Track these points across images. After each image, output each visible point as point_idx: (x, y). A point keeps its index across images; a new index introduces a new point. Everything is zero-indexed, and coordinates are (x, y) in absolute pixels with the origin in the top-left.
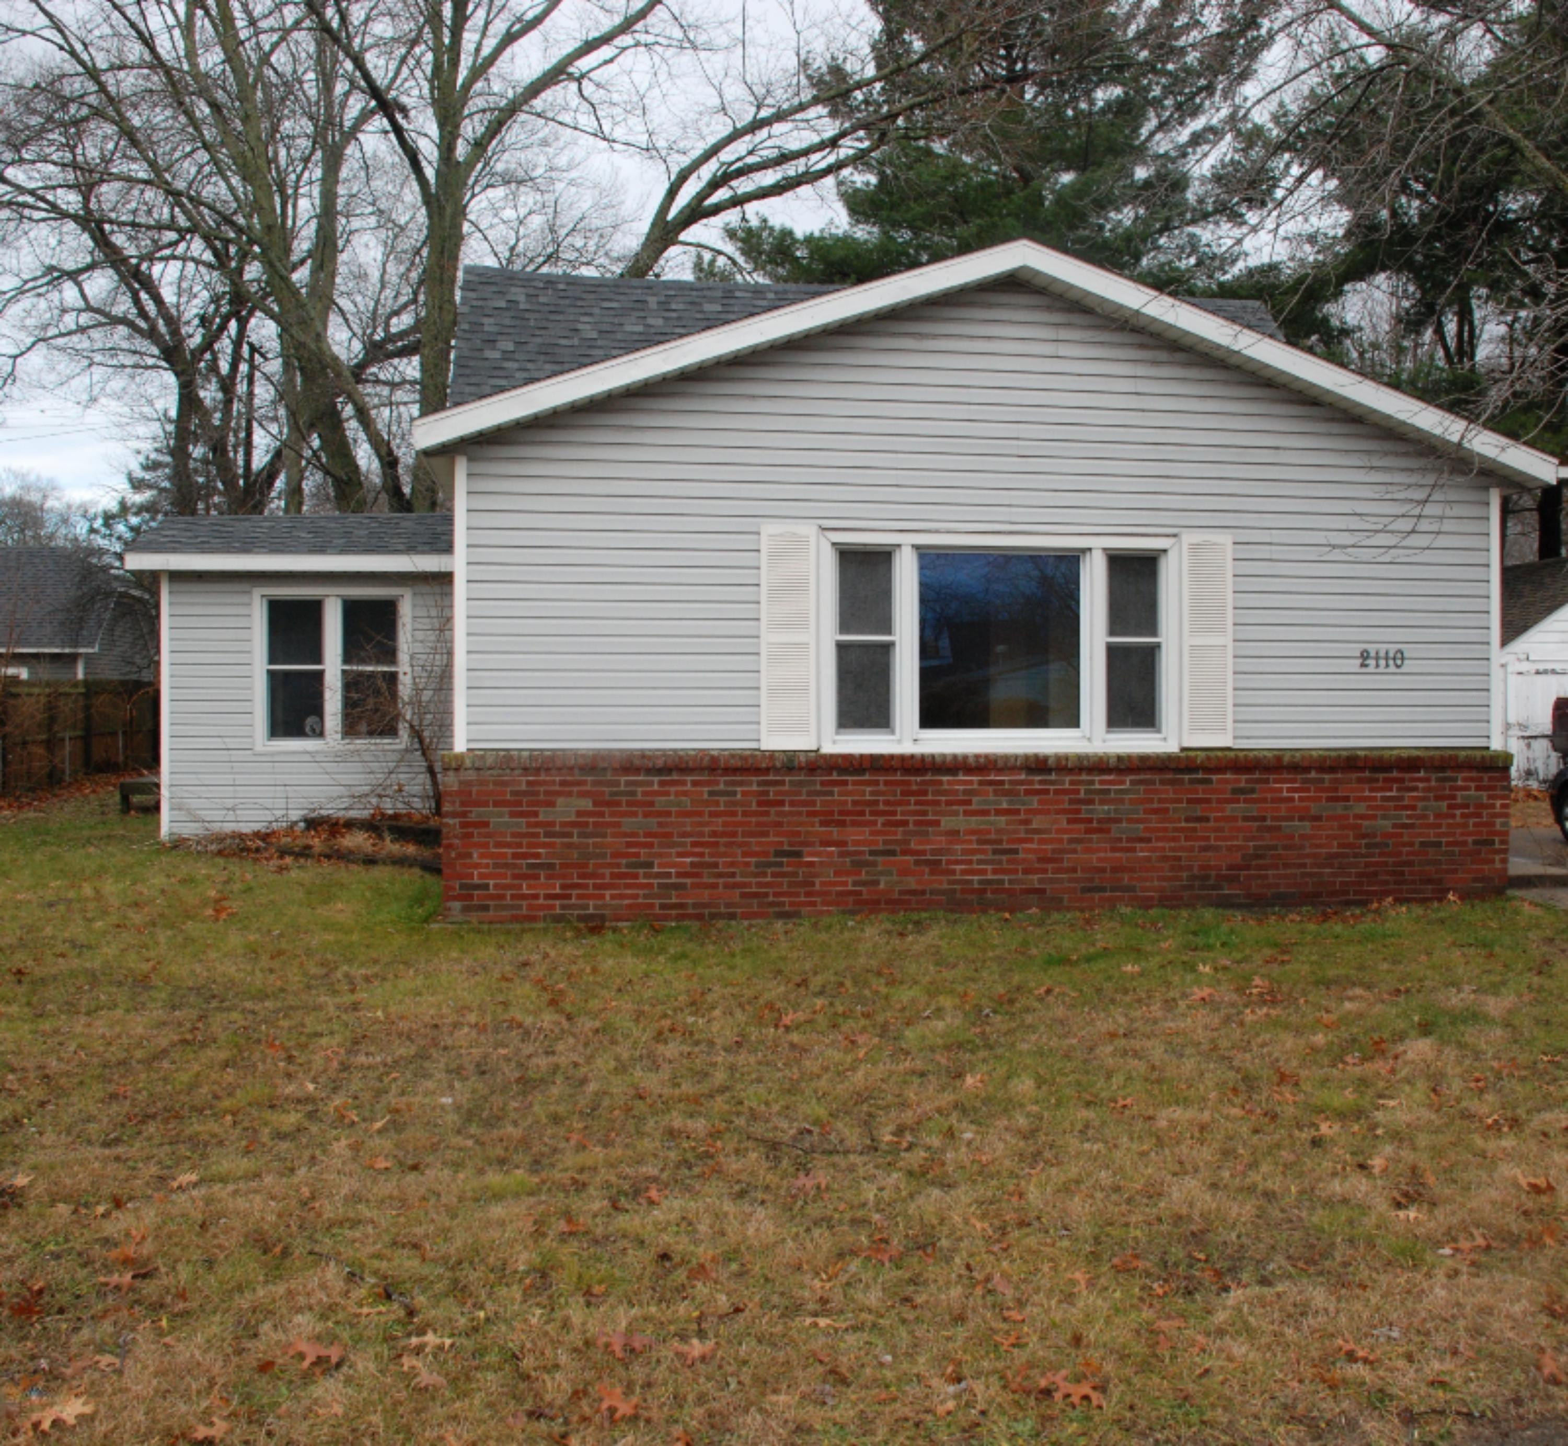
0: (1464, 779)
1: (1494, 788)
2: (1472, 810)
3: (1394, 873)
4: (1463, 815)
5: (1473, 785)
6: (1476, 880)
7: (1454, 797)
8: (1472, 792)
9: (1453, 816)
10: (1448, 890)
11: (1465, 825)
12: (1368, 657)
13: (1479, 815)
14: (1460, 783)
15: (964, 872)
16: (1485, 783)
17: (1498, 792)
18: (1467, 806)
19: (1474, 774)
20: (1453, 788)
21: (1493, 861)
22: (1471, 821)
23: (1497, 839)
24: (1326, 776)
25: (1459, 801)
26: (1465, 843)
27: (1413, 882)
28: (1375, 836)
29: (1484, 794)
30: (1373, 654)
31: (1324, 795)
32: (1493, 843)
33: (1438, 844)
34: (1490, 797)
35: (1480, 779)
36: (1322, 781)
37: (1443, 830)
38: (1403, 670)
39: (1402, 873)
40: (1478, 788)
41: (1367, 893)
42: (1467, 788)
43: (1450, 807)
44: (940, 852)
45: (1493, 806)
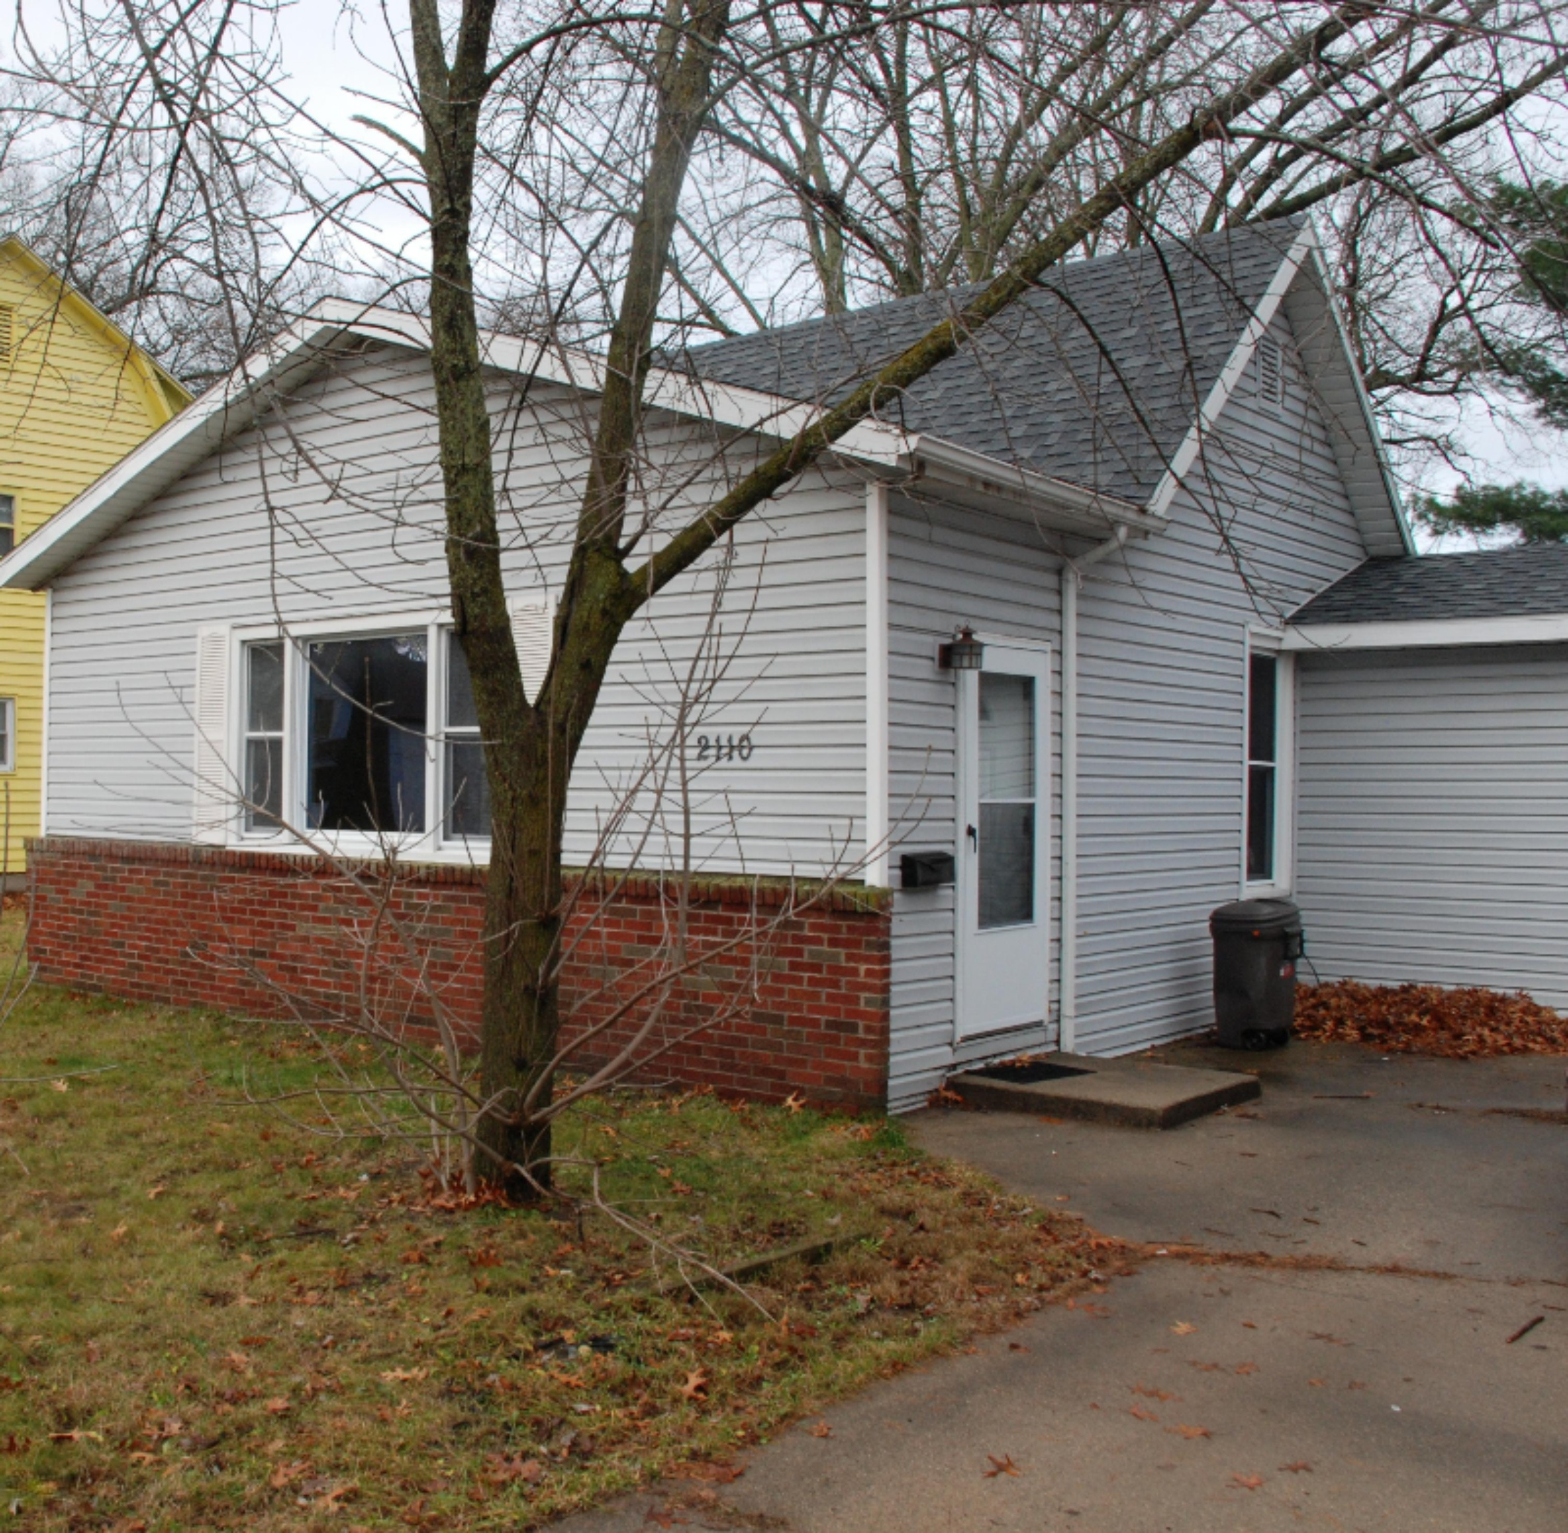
0: (813, 927)
1: (857, 944)
2: (825, 975)
3: (720, 1053)
4: (812, 981)
5: (825, 936)
6: (830, 1081)
7: (799, 953)
8: (825, 948)
9: (798, 981)
10: (789, 1090)
11: (815, 996)
12: (707, 747)
13: (835, 984)
14: (807, 933)
15: (314, 983)
16: (844, 935)
17: (863, 952)
18: (816, 968)
19: (826, 921)
20: (798, 939)
21: (855, 1057)
22: (824, 991)
23: (861, 1024)
24: (639, 908)
25: (806, 959)
26: (815, 1023)
27: (745, 1070)
28: (695, 996)
29: (842, 952)
30: (712, 742)
31: (636, 933)
32: (854, 1028)
33: (778, 1020)
34: (850, 958)
35: (837, 929)
36: (633, 913)
37: (786, 998)
38: (749, 764)
39: (731, 1054)
40: (833, 943)
41: (685, 1074)
42: (818, 941)
43: (794, 966)
44: (295, 958)
45: (855, 972)
